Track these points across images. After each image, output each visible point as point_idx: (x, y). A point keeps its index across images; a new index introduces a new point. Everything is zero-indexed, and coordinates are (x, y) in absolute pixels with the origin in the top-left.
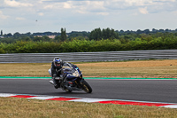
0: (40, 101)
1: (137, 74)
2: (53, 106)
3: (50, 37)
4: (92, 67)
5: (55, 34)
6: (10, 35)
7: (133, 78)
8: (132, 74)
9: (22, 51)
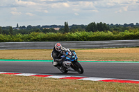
0: (56, 79)
1: (128, 59)
2: (67, 83)
3: (55, 29)
4: (91, 53)
5: (60, 26)
6: (24, 27)
7: (126, 62)
8: (125, 59)
9: (35, 40)
